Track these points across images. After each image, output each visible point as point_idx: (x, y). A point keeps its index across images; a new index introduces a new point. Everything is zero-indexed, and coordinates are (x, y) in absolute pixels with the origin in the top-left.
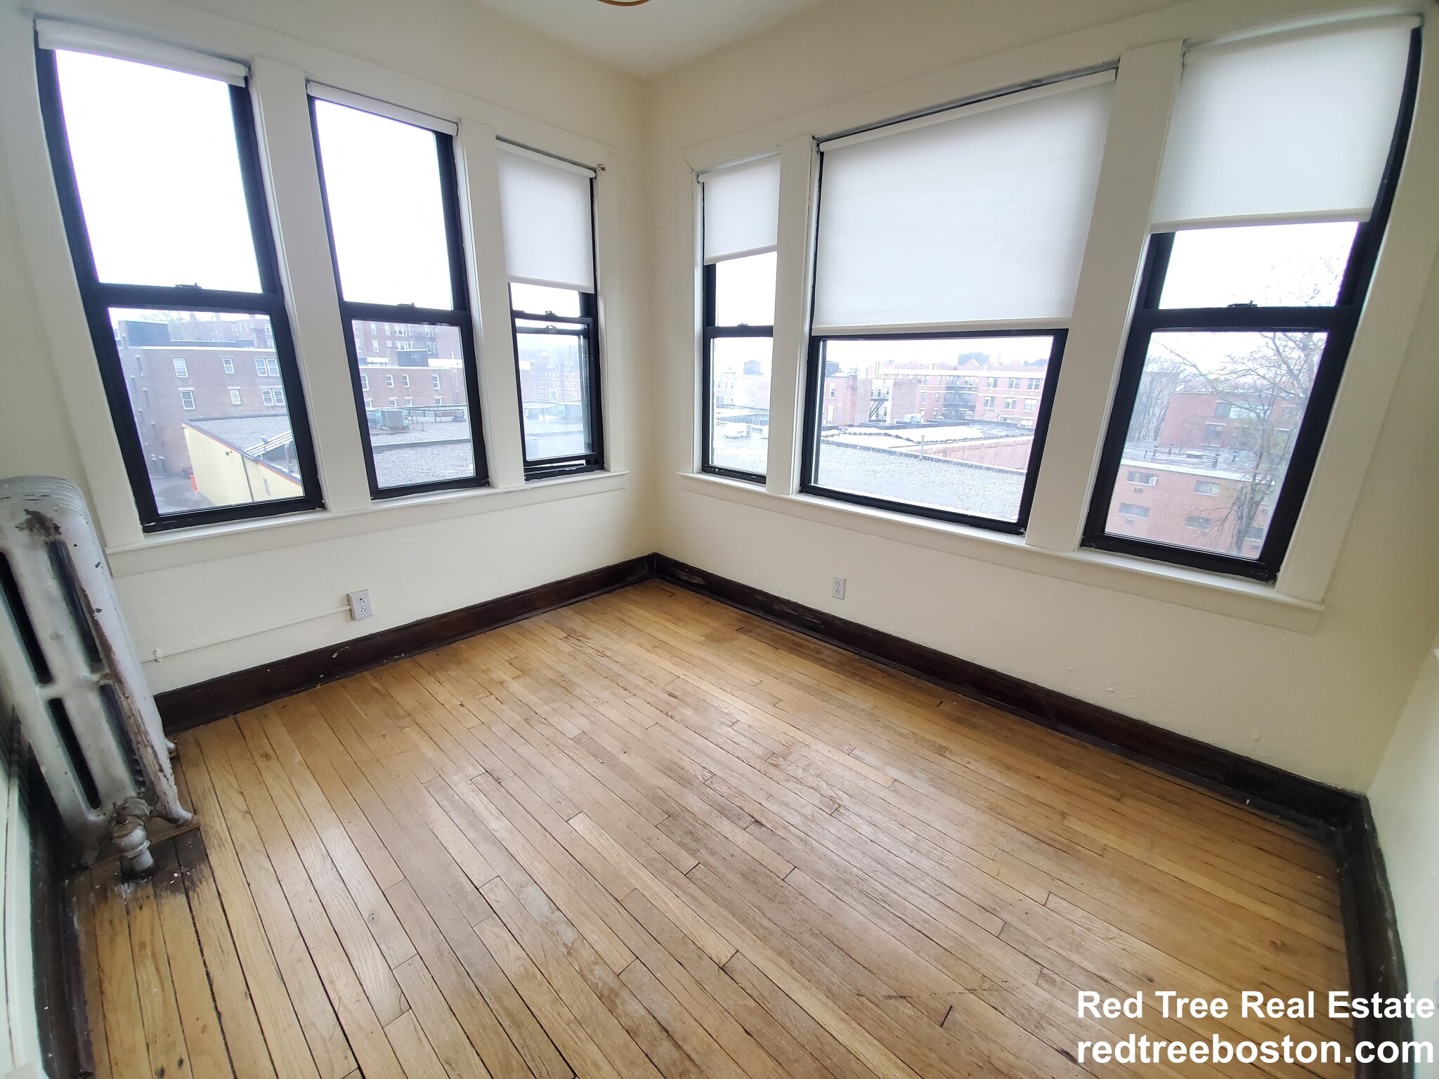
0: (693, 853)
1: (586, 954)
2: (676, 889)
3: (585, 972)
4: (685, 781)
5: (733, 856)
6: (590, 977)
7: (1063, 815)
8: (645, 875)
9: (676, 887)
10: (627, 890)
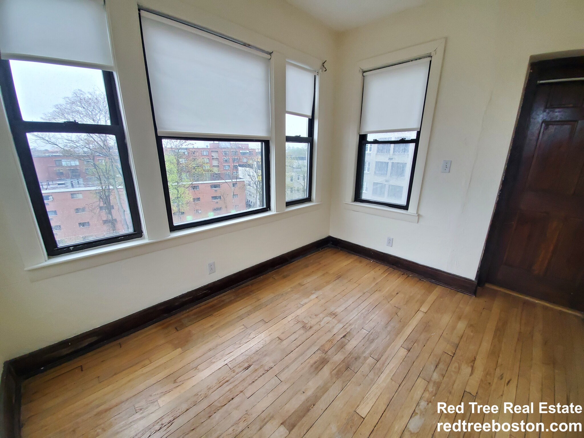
0: (366, 359)
1: (427, 395)
2: (385, 364)
3: (434, 394)
4: (324, 362)
5: (363, 345)
6: (434, 392)
7: (327, 273)
8: (383, 376)
9: (384, 364)
10: (393, 383)
